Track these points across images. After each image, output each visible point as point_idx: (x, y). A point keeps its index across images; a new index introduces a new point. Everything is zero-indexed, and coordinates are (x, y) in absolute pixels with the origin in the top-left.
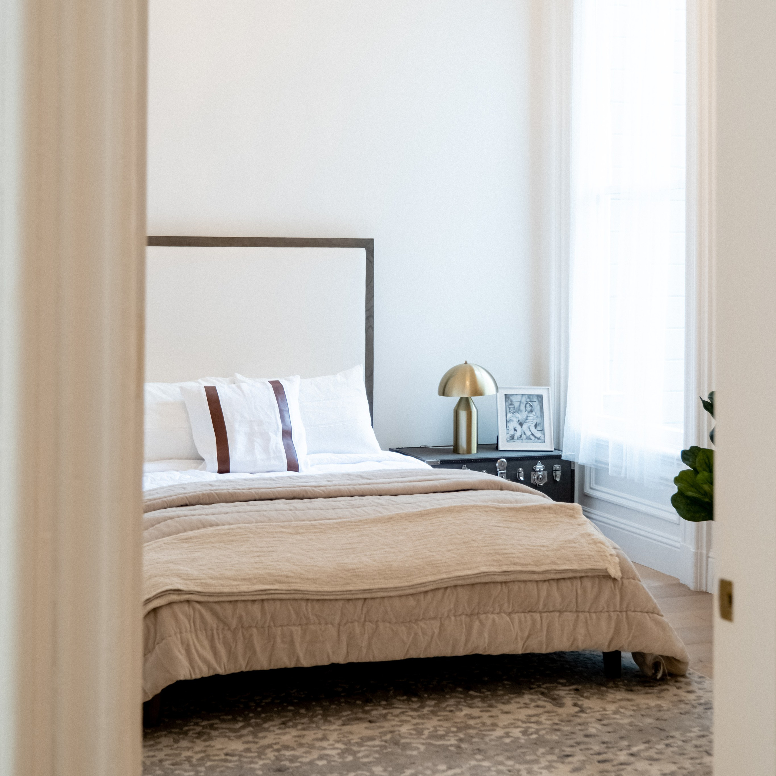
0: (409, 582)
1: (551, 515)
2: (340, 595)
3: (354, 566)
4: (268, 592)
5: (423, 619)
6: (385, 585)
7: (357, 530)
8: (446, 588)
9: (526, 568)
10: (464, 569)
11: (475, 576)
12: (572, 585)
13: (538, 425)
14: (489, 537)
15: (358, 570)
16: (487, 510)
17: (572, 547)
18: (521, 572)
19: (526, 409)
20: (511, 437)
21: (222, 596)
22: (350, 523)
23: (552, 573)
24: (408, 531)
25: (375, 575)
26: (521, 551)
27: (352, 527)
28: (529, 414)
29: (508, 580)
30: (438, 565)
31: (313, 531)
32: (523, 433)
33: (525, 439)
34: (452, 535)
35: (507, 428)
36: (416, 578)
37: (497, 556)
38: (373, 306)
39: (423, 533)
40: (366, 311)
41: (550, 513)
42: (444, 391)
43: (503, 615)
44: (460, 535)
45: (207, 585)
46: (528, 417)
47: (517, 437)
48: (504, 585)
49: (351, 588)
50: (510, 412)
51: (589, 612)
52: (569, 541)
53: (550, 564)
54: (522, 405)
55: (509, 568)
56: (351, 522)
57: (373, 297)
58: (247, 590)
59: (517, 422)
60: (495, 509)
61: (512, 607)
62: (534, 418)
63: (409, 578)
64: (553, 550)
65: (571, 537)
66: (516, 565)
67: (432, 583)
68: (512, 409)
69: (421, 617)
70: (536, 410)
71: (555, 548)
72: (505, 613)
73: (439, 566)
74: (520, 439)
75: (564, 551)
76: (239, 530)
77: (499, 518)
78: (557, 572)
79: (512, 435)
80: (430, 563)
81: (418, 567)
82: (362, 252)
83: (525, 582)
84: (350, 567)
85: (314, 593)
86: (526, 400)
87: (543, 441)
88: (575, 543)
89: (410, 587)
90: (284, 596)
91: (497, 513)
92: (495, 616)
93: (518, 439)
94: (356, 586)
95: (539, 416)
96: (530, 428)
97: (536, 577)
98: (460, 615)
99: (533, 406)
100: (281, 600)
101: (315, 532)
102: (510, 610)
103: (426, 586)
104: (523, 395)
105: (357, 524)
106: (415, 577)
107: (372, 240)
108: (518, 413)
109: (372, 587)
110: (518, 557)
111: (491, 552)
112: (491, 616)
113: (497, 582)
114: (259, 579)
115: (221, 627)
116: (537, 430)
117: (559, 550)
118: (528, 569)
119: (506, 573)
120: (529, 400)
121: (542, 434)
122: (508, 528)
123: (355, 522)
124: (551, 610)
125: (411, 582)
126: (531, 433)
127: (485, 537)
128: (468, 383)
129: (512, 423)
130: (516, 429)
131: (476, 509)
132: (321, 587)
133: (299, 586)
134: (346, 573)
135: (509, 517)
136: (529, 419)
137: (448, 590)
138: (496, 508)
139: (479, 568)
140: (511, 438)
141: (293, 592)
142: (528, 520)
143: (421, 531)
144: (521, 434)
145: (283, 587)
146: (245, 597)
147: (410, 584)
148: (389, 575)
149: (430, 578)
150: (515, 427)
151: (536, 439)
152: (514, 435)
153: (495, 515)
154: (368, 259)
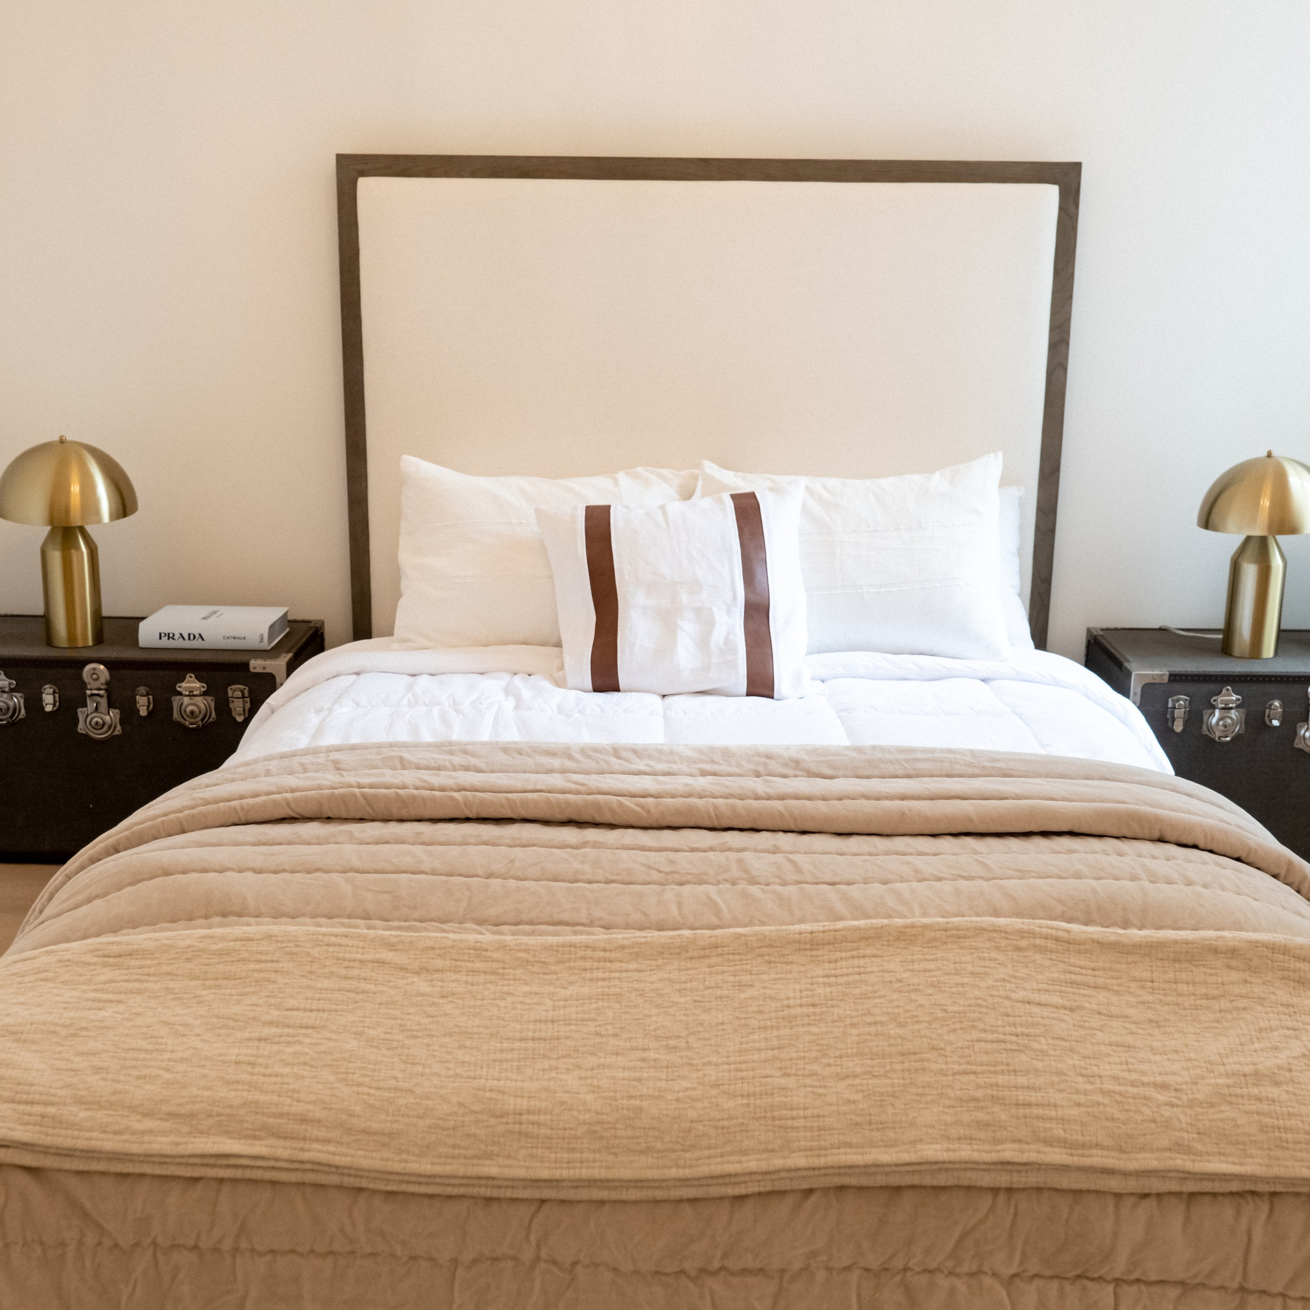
0: (684, 1167)
1: (1234, 976)
2: (461, 1185)
3: (524, 1103)
4: (232, 1161)
5: (722, 1268)
6: (603, 1171)
7: (600, 975)
8: (811, 1191)
9: (1083, 1156)
10: (873, 1144)
11: (902, 1169)
12: (1238, 1212)
14: (992, 1042)
15: (531, 1118)
16: (1024, 943)
17: (1259, 1099)
18: (1064, 1168)
21: (99, 1159)
22: (590, 953)
23: (1170, 1178)
24: (750, 992)
25: (577, 1138)
26: (1082, 1098)
27: (588, 964)
29: (1015, 1186)
30: (789, 1122)
31: (470, 965)
34: (876, 1023)
36: (709, 1157)
37: (997, 1109)
38: (1068, 319)
39: (789, 1007)
40: (1052, 330)
41: (1230, 967)
42: (1208, 520)
43: (987, 1280)
44: (901, 1025)
45: (58, 1122)
48: (1002, 1197)
49: (494, 1171)
51: (1283, 1295)
52: (1258, 1077)
53: (1170, 1150)
55: (1022, 1152)
56: (594, 949)
57: (1071, 297)
58: (168, 1149)
60: (1050, 944)
61: (1022, 1263)
63: (688, 1155)
64: (1191, 1104)
65: (1268, 1062)
66: (1051, 1146)
67: (759, 1177)
69: (716, 1265)
71: (1200, 1096)
72: (995, 1275)
73: (794, 1128)
75: (1227, 1111)
76: (265, 946)
77: (1056, 975)
78: (1187, 1175)
80: (769, 1115)
81: (726, 1123)
82: (1050, 194)
83: (1077, 1193)
84: (511, 1103)
85: (378, 1175)
88: (1277, 1084)
89: (684, 1182)
90: (284, 1177)
91: (1054, 956)
92: (961, 1286)
94: (509, 1167)
97: (1114, 1184)
98: (848, 1268)
100: (274, 1183)
101: (473, 972)
102: (1013, 1270)
103: (740, 1183)
105: (608, 954)
106: (706, 1153)
107: (1077, 167)
109: (558, 1174)
110: (1063, 1120)
111: (979, 1094)
112: (943, 1282)
113: (981, 1189)
114: (221, 1118)
115: (90, 1240)
117: (1212, 1105)
118: (1088, 1161)
119: (1009, 1167)
122: (1072, 1010)
123: (605, 950)
124: (1153, 1277)
125: (690, 1167)
127: (979, 1041)
128: (1265, 503)
131: (990, 940)
132: (400, 1161)
133: (329, 1153)
134: (493, 1121)
135: (1090, 972)
137: (813, 1199)
138: (1057, 940)
139: (919, 1147)
141: (309, 1166)
142: (1149, 984)
143: (788, 999)
145: (283, 1150)
146: (165, 1167)
147: (687, 1173)
148: (625, 1141)
149: (753, 1163)
153: (1047, 963)
154: (1062, 209)
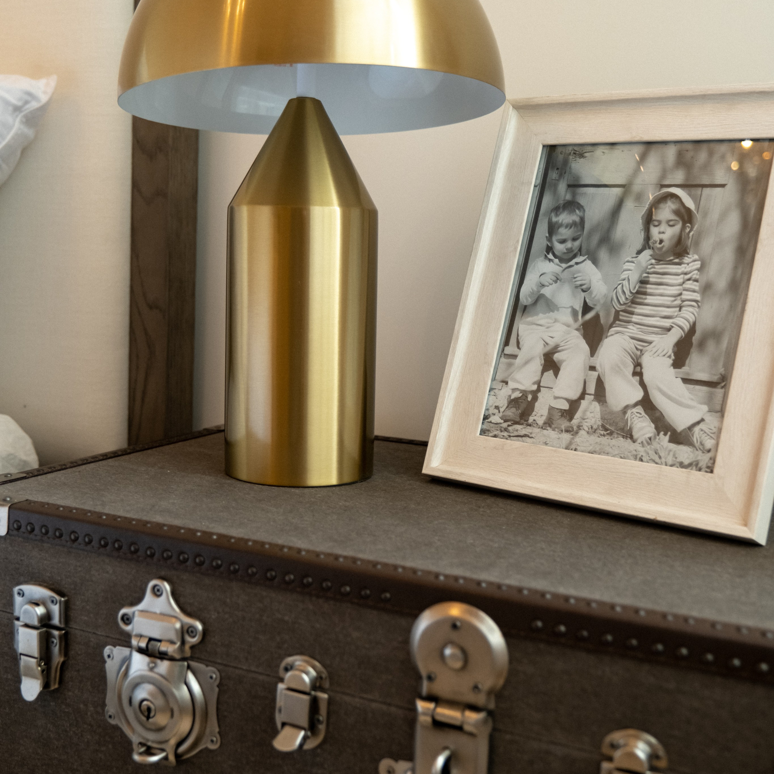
13: (702, 345)
19: (648, 238)
20: (513, 403)
28: (659, 268)
32: (591, 388)
33: (593, 431)
35: (509, 350)
46: (650, 288)
47: (551, 409)
50: (549, 249)
54: (629, 205)
59: (574, 313)
62: (687, 295)
68: (564, 233)
70: (707, 245)
74: (564, 424)
79: (525, 393)
86: (664, 173)
87: (704, 459)
93: (549, 423)
95: (722, 284)
96: (646, 360)
99: (698, 217)
104: (649, 144)
108: (595, 261)
116: (686, 381)
120: (679, 177)
121: (711, 411)
126: (639, 395)
129: (542, 318)
130: (557, 357)
136: (650, 300)
140: (512, 413)
144: (574, 395)
150: (552, 343)
151: (664, 439)
152: (535, 394)
